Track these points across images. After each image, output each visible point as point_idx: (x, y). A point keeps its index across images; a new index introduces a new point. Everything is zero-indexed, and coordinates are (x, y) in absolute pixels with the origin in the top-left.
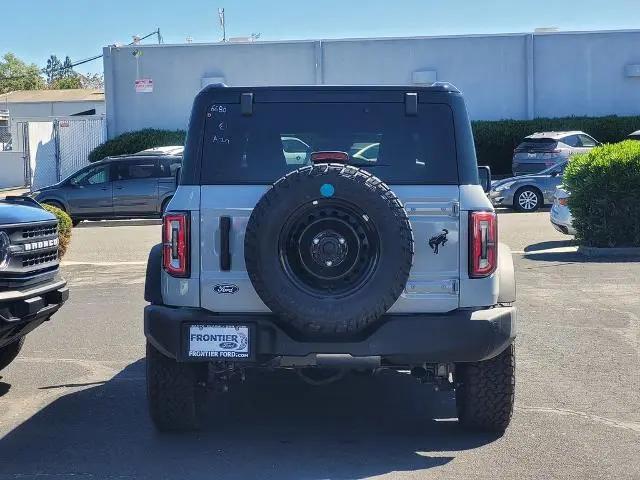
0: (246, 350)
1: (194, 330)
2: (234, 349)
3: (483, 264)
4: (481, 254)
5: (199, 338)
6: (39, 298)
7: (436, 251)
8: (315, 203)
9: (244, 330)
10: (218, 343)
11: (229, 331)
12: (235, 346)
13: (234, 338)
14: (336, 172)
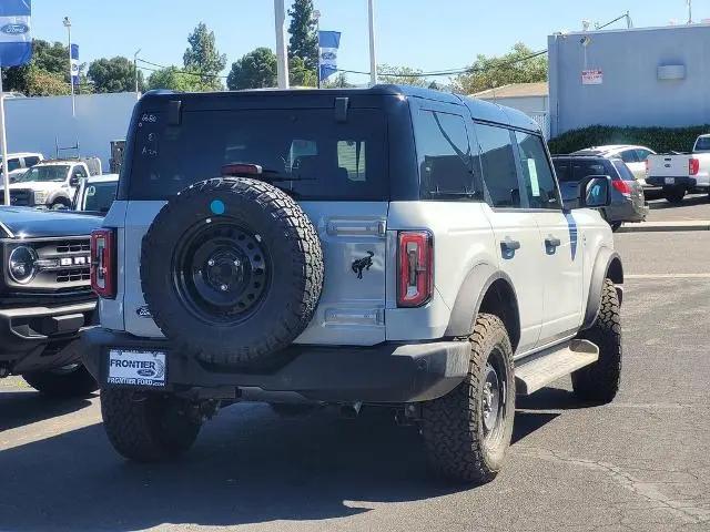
0: (162, 378)
1: (114, 355)
2: (152, 378)
3: (412, 293)
4: (409, 281)
5: (119, 363)
6: (81, 315)
7: (360, 276)
8: (209, 221)
9: (161, 357)
10: (136, 369)
11: (147, 357)
12: (153, 373)
13: (152, 364)
14: (227, 187)
